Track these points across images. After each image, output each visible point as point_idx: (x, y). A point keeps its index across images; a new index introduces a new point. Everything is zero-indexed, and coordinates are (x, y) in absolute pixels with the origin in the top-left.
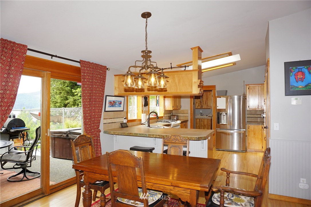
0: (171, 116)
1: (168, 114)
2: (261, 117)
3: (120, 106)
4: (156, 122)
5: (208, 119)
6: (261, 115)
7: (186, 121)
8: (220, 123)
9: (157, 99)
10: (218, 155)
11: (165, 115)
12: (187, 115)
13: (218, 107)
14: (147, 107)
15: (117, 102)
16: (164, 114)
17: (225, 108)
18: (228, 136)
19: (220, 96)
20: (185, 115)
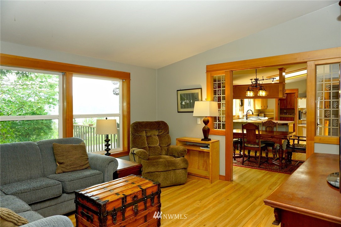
1: (256, 113)
12: (273, 113)
13: (299, 106)
14: (243, 107)
19: (301, 98)
20: (271, 113)
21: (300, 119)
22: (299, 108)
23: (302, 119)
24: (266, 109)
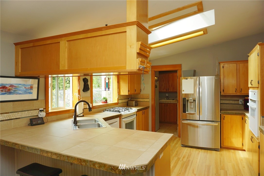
0: (129, 102)
1: (124, 100)
2: (239, 104)
3: (31, 93)
4: (104, 111)
5: (174, 103)
6: (239, 100)
7: (147, 108)
8: (187, 112)
9: (105, 81)
10: (184, 157)
11: (120, 101)
12: (148, 100)
13: (183, 91)
14: (89, 91)
15: (20, 86)
16: (118, 100)
17: (193, 93)
18: (196, 129)
19: (186, 78)
20: (146, 100)
21: (184, 111)
22: (183, 94)
23: (188, 111)
24: (140, 93)
